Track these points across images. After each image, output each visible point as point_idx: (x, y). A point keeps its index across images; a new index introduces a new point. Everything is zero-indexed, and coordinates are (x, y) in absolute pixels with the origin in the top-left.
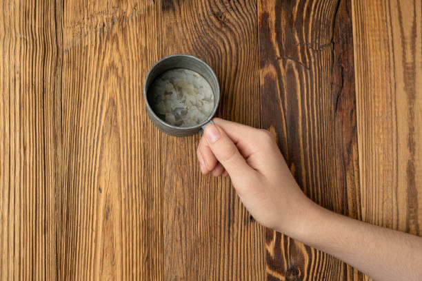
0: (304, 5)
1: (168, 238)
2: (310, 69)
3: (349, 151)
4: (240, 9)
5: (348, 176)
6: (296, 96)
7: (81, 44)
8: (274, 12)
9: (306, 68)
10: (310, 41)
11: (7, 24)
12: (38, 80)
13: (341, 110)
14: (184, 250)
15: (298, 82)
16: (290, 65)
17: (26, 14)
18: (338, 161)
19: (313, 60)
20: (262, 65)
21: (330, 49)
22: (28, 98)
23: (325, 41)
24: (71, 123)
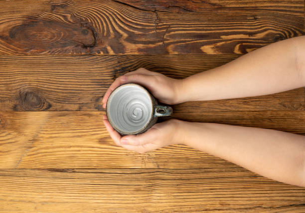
0: (134, 27)
1: (259, 108)
2: (169, 25)
3: (214, 5)
4: (136, 65)
5: (228, 6)
6: (184, 34)
7: (155, 158)
8: (137, 45)
9: (169, 27)
10: (154, 25)
11: (143, 201)
12: (175, 183)
13: (192, 8)
14: (265, 99)
15: (177, 32)
16: (167, 36)
17: (138, 190)
18: (219, 11)
19: (165, 23)
20: (167, 53)
21: (159, 13)
22: (184, 188)
23: (154, 16)
24: (198, 163)
